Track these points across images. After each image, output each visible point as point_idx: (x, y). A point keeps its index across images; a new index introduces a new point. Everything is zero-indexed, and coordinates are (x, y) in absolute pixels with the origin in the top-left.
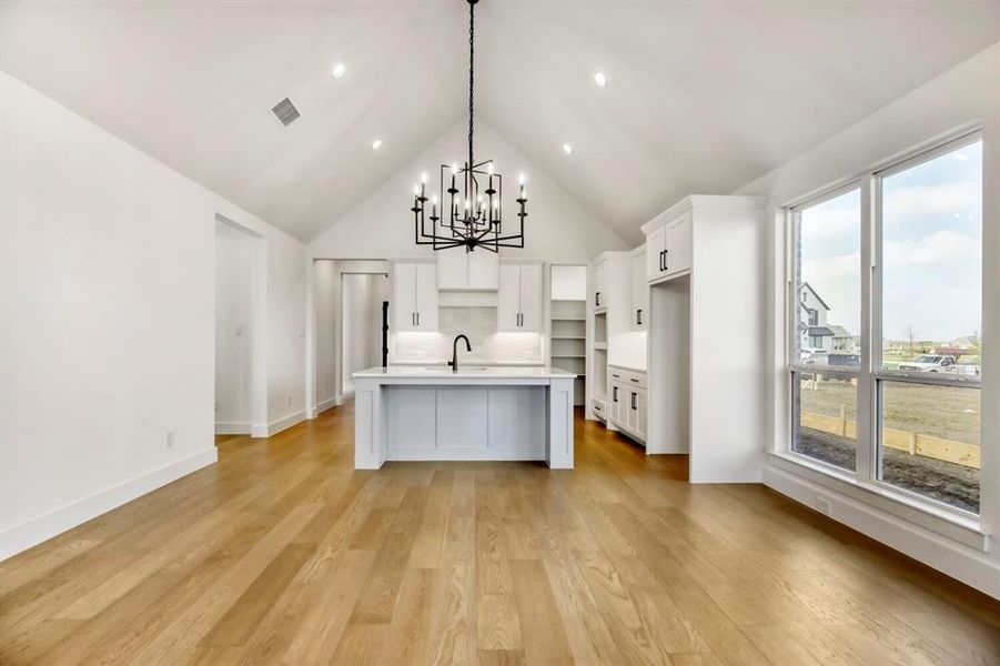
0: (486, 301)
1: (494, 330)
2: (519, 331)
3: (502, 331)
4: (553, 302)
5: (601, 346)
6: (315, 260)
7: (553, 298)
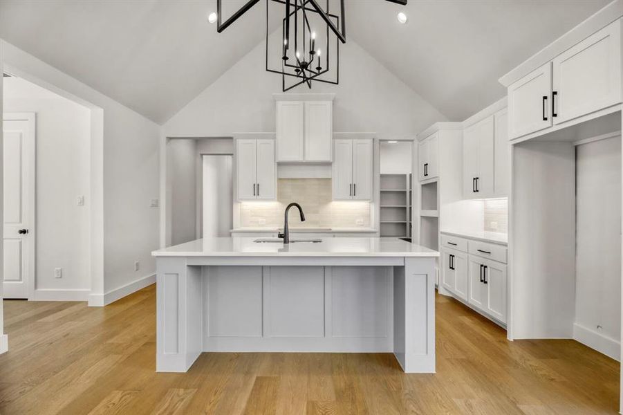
0: (320, 173)
1: (328, 200)
2: (353, 200)
3: (337, 200)
4: (382, 176)
5: (431, 213)
6: (170, 139)
7: (383, 172)
